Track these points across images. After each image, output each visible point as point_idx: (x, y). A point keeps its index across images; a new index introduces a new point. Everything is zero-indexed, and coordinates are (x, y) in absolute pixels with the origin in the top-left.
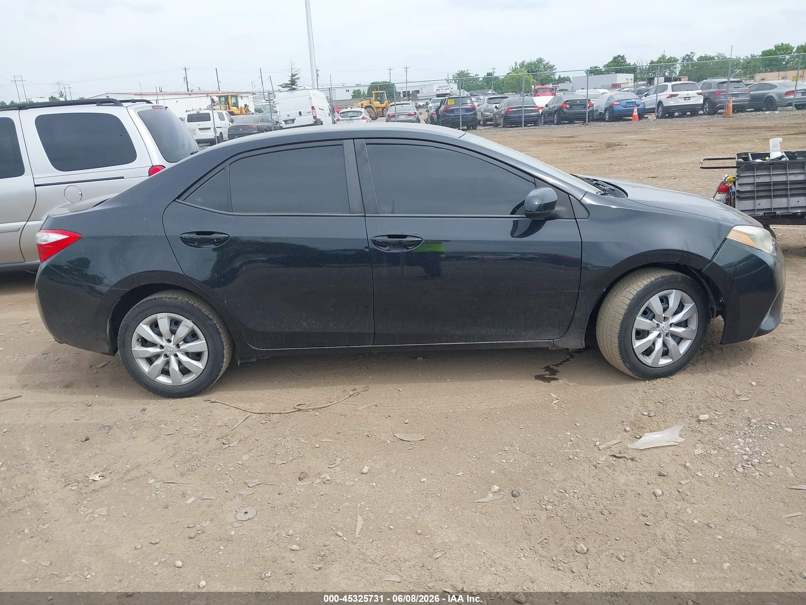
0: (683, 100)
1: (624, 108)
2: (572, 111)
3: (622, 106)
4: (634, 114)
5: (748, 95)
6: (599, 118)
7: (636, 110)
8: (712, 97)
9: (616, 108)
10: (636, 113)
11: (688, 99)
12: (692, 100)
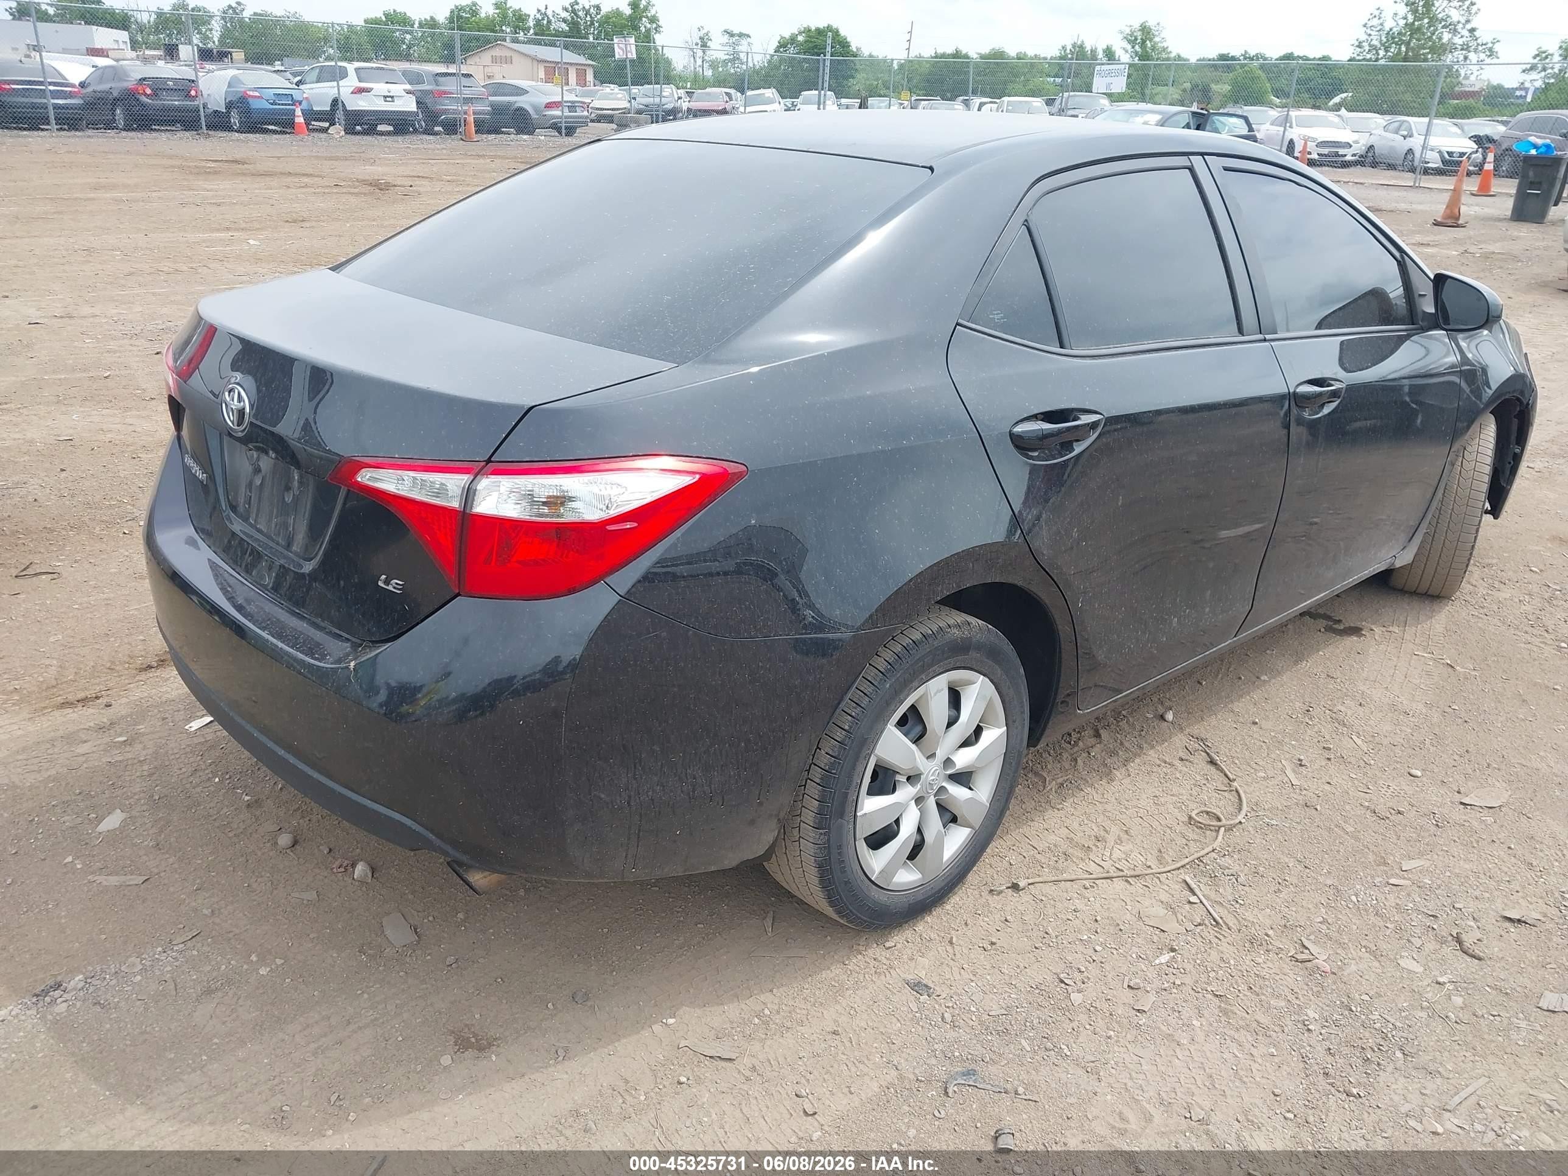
0: (381, 101)
1: (272, 107)
2: (159, 102)
3: (267, 100)
4: (297, 120)
5: (487, 103)
6: (219, 122)
7: (298, 112)
8: (428, 101)
9: (255, 104)
10: (300, 120)
11: (390, 99)
12: (397, 102)
